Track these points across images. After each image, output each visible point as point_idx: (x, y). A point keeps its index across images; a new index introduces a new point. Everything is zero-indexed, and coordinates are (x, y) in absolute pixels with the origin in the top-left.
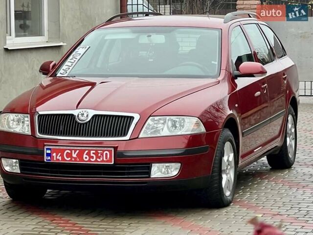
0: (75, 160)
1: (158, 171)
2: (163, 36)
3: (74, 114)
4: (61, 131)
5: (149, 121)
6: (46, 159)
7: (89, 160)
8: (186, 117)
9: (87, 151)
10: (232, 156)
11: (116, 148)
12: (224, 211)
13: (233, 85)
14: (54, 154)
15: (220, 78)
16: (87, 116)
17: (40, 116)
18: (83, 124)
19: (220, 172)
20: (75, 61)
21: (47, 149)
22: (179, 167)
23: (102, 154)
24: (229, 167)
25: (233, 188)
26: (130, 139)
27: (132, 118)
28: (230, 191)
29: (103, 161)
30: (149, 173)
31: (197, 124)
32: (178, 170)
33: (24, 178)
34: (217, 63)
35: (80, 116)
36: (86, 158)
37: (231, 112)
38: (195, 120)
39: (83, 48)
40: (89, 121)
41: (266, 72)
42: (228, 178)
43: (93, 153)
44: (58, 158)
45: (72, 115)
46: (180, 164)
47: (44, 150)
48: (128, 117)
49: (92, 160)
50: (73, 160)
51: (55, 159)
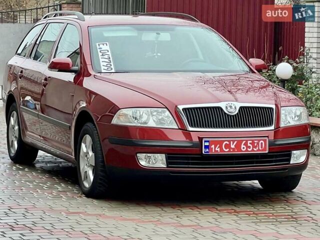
0: (234, 151)
2: (169, 34)
3: (222, 107)
7: (247, 150)
9: (244, 142)
14: (213, 146)
18: (233, 116)
20: (109, 57)
21: (205, 141)
22: (306, 152)
23: (258, 144)
26: (275, 129)
27: (272, 109)
30: (289, 160)
32: (305, 157)
36: (244, 148)
39: (103, 44)
40: (238, 114)
43: (250, 143)
44: (217, 149)
47: (202, 143)
50: (231, 150)
51: (213, 151)
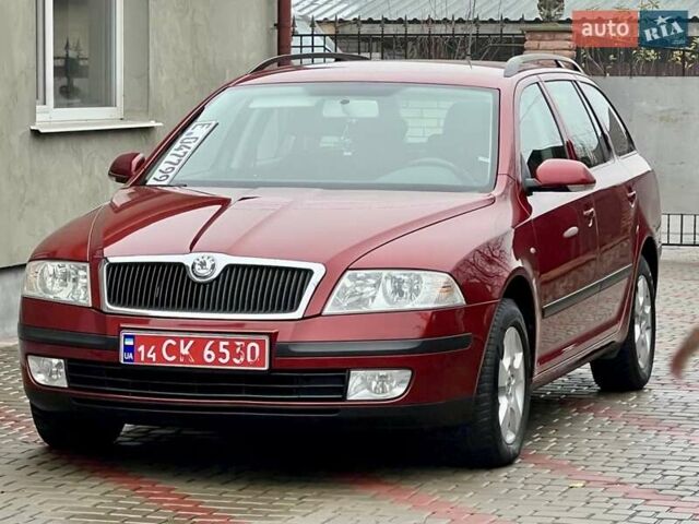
0: (186, 362)
1: (363, 387)
2: (375, 102)
3: (186, 263)
4: (157, 299)
5: (345, 281)
6: (123, 357)
7: (216, 362)
8: (423, 272)
9: (211, 343)
10: (519, 357)
11: (273, 337)
12: (502, 473)
13: (523, 209)
14: (142, 348)
15: (496, 193)
16: (213, 267)
17: (112, 266)
18: (205, 284)
19: (495, 391)
20: (185, 153)
21: (126, 337)
22: (408, 379)
23: (244, 349)
24: (513, 382)
25: (521, 427)
26: (303, 318)
27: (309, 273)
28: (514, 432)
29: (245, 363)
30: (343, 391)
31: (447, 287)
32: (406, 385)
33: (74, 399)
34: (489, 161)
35: (197, 267)
36: (209, 356)
37: (519, 264)
38: (443, 278)
39: (203, 125)
40: (217, 279)
41: (595, 182)
42: (510, 404)
43: (224, 347)
44: (149, 356)
45: (181, 265)
46: (409, 373)
47: (119, 340)
48: (300, 270)
49: (221, 360)
50: (182, 360)
51: (143, 359)
